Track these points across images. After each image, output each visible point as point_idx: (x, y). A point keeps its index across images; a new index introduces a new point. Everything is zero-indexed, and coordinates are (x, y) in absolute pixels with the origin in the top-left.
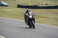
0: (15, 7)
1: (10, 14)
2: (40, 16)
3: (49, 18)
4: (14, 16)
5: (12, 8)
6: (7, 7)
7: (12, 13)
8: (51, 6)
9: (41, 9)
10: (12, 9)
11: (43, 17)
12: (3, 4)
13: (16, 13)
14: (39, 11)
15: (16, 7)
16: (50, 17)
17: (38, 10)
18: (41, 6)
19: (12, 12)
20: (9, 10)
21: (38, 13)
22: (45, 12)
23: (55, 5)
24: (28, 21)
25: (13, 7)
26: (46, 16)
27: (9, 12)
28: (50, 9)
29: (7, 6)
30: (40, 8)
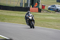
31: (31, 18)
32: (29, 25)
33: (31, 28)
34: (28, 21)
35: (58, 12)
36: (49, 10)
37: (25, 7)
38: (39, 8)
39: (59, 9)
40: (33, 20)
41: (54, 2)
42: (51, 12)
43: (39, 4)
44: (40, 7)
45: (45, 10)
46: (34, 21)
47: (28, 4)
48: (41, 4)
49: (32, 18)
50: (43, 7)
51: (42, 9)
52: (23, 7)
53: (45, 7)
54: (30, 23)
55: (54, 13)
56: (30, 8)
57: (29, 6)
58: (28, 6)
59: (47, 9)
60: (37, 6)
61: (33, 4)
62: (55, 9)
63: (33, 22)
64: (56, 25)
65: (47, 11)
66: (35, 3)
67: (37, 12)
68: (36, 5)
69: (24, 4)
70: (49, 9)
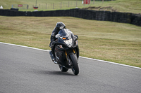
2: (23, 31)
3: (40, 34)
8: (44, 10)
9: (25, 16)
11: (29, 33)
14: (20, 21)
16: (42, 32)
17: (19, 19)
18: (24, 11)
21: (19, 24)
22: (33, 22)
23: (52, 10)
24: (60, 53)
26: (35, 31)
28: (42, 16)
30: (22, 14)
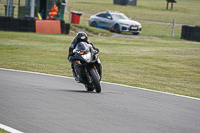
0: (171, 38)
1: (146, 69)
4: (167, 76)
5: (156, 39)
6: (136, 37)
7: (155, 63)
10: (156, 45)
12: (117, 25)
13: (175, 65)
15: (176, 38)
19: (158, 60)
20: (142, 49)
25: (162, 37)
27: (145, 61)
29: (134, 32)
31: (87, 57)
32: (84, 80)
33: (90, 90)
34: (79, 66)
35: (119, 32)
36: (92, 28)
37: (22, 18)
38: (62, 22)
39: (121, 26)
40: (95, 64)
41: (107, 5)
42: (97, 34)
43: (61, 8)
44: (67, 18)
45: (81, 28)
46: (98, 66)
47: (29, 10)
48: (69, 9)
49: (94, 58)
50: (76, 17)
51: (71, 25)
52: (16, 17)
53: (81, 18)
54: (87, 74)
55: (108, 35)
56: (34, 22)
57: (32, 15)
58: (29, 13)
59: (87, 25)
60: (57, 16)
61: (45, 10)
62: (110, 24)
63: (95, 72)
64: (114, 71)
65: (87, 30)
66: (51, 5)
67: (57, 34)
68: (55, 13)
69: (16, 10)
70: (94, 24)
